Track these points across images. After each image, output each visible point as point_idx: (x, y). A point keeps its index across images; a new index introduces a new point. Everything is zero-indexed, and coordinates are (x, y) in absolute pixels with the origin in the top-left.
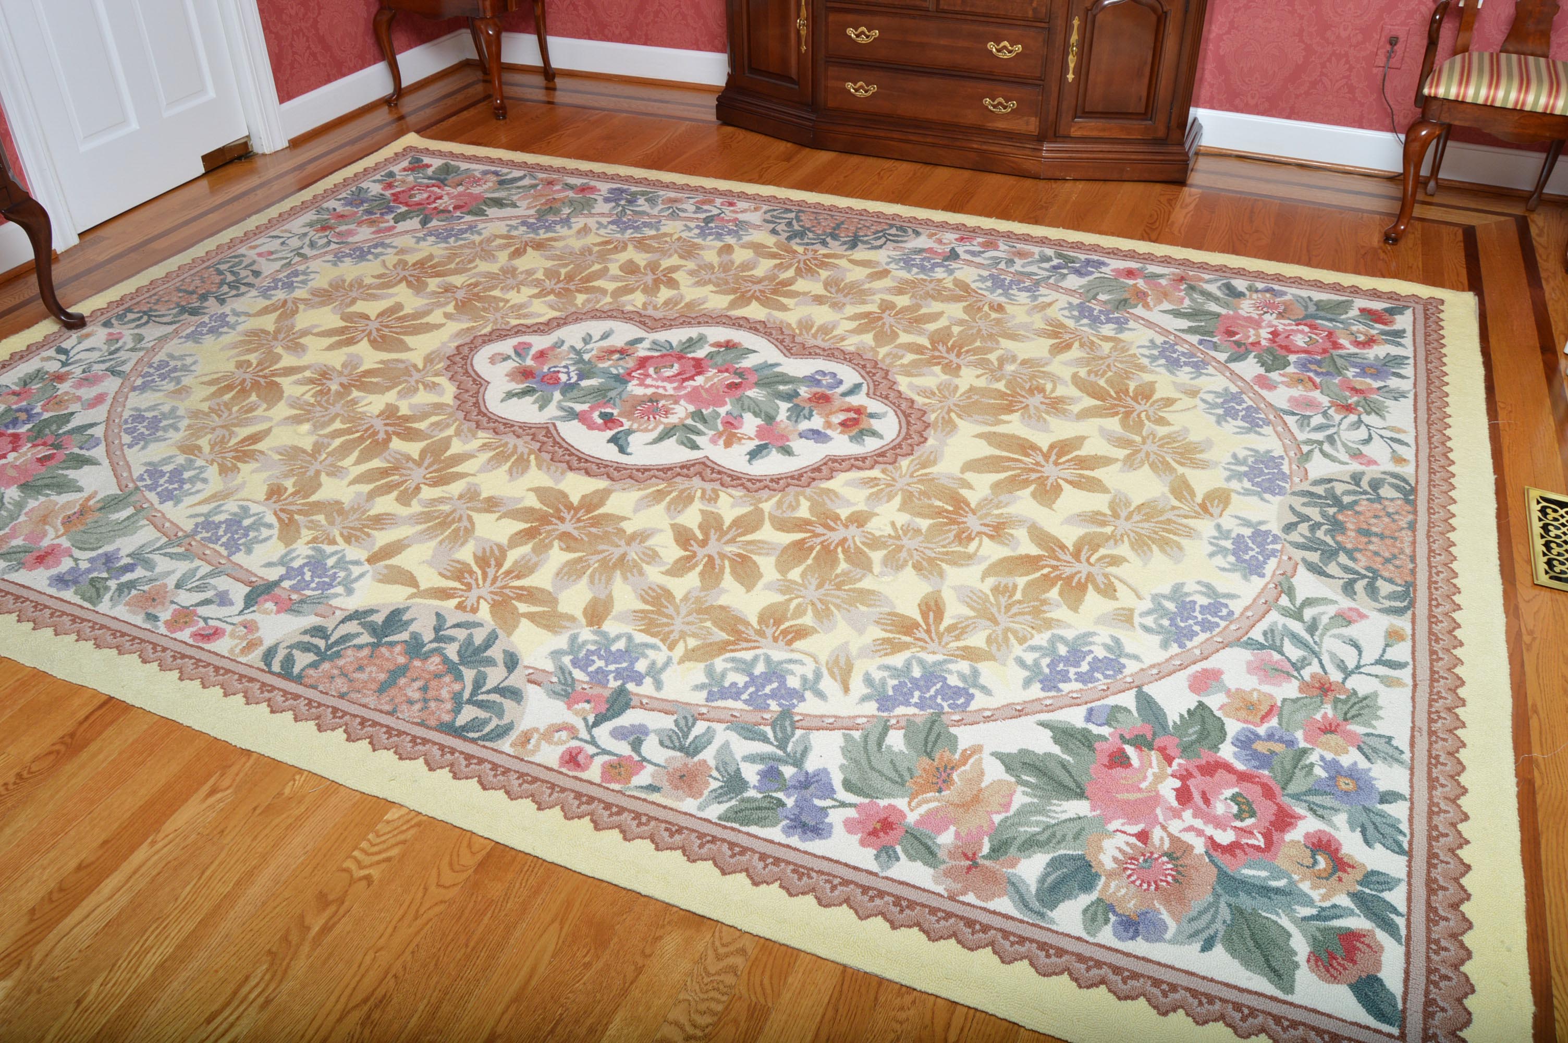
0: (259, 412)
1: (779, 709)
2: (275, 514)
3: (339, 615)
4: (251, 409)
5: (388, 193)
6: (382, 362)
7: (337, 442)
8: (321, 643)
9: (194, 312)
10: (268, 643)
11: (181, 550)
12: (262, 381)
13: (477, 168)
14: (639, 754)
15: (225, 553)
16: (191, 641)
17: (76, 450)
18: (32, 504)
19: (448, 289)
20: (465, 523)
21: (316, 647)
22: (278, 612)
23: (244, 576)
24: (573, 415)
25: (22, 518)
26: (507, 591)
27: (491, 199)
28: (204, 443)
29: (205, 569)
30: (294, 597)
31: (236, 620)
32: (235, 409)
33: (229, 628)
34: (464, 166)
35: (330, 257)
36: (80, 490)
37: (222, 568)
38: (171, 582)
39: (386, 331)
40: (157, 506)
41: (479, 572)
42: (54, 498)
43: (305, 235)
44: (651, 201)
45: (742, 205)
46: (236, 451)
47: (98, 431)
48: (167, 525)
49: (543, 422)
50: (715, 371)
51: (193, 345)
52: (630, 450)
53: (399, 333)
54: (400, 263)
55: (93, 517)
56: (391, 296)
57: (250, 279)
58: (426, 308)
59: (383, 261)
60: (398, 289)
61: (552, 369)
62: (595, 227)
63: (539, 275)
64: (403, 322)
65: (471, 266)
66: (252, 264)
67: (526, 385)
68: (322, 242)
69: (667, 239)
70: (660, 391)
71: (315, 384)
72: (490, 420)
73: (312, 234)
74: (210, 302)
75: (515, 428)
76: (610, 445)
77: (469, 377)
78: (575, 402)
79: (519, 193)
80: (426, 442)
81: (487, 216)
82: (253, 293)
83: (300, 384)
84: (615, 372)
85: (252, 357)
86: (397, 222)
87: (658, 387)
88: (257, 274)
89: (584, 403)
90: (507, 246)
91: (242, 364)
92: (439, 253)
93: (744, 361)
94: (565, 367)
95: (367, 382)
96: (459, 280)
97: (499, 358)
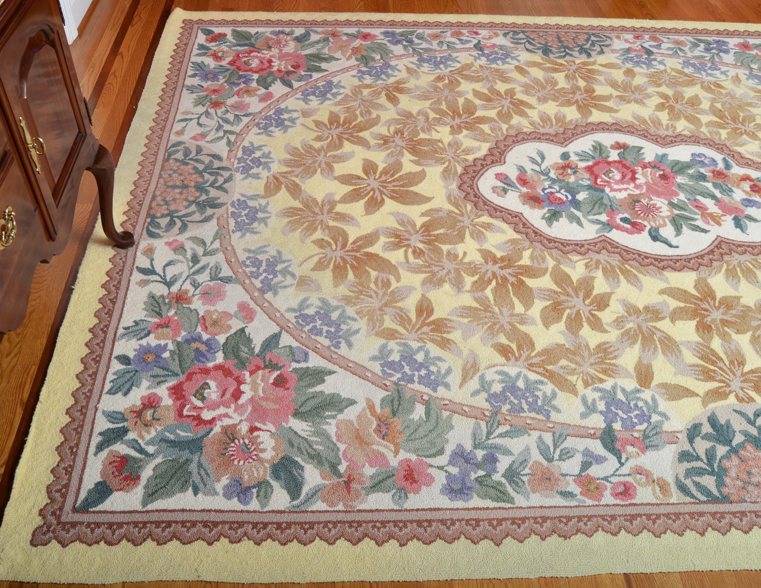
0: (394, 285)
2: (530, 370)
3: (683, 437)
4: (387, 284)
5: (224, 63)
6: (423, 215)
7: (488, 292)
8: (699, 464)
9: (214, 205)
10: (670, 479)
11: (507, 428)
12: (358, 254)
15: (540, 417)
16: (619, 502)
17: (294, 365)
18: (331, 428)
19: (386, 141)
20: (659, 334)
21: (701, 468)
22: (643, 452)
23: (582, 432)
24: (610, 226)
25: (342, 447)
26: (750, 376)
27: (310, 55)
28: (389, 323)
29: (548, 438)
30: (636, 435)
31: (625, 470)
32: (372, 286)
33: (630, 479)
35: (255, 130)
36: (352, 402)
37: (558, 431)
38: (536, 456)
39: (390, 187)
40: (434, 395)
41: (716, 369)
42: (340, 417)
43: (207, 113)
44: (420, 37)
45: (484, 33)
46: (424, 324)
47: (286, 340)
48: (465, 408)
49: (597, 236)
50: (640, 169)
51: (255, 237)
52: (674, 243)
53: (402, 186)
54: (318, 124)
55: (398, 423)
56: (351, 155)
57: (217, 164)
58: (392, 160)
59: (303, 125)
60: (348, 147)
61: (546, 192)
62: (414, 67)
63: (432, 115)
64: (392, 176)
65: (374, 116)
66: (199, 150)
67: (546, 209)
68: (230, 117)
69: (473, 68)
70: (629, 192)
71: (402, 247)
72: (562, 244)
73: (212, 111)
74: (213, 193)
75: (586, 246)
76: (658, 243)
77: (501, 212)
78: (595, 215)
79: (323, 48)
80: (548, 275)
81: (326, 71)
82: (238, 176)
83: (391, 250)
84: (585, 184)
85: (318, 234)
86: (267, 88)
87: (626, 189)
88: (218, 157)
89: (600, 214)
90: (377, 94)
91: (320, 243)
92: (336, 109)
93: (644, 156)
94: (550, 187)
95: (438, 235)
96: (381, 129)
97: (499, 190)
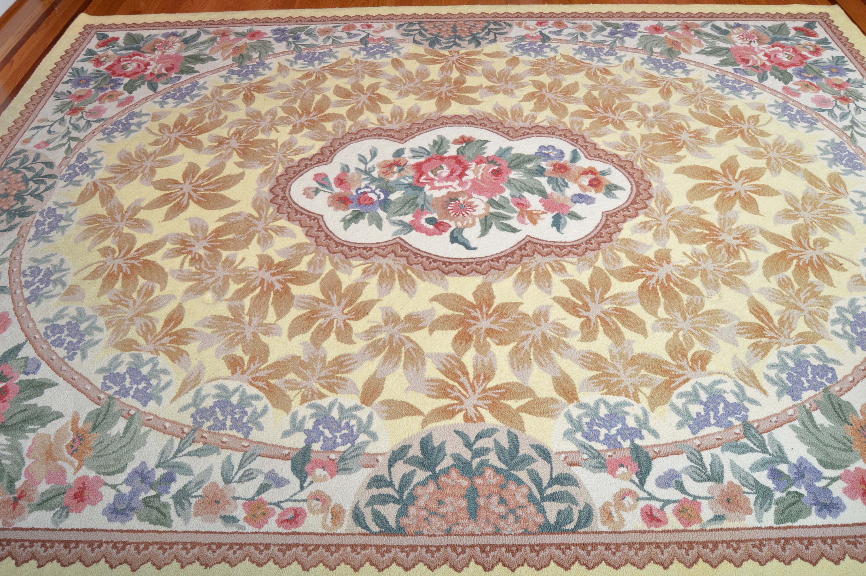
0: (157, 292)
1: (740, 423)
2: (251, 384)
3: (383, 461)
4: (149, 292)
5: (102, 68)
6: (221, 219)
7: (247, 302)
8: (390, 491)
9: (23, 213)
10: (348, 508)
11: (200, 445)
12: (136, 262)
13: (158, 33)
14: (689, 494)
15: (240, 435)
16: (282, 530)
17: (23, 377)
18: (26, 444)
19: (221, 142)
20: (409, 345)
21: (389, 496)
22: (332, 475)
23: (275, 452)
24: (409, 227)
25: (28, 462)
26: (490, 393)
27: (190, 57)
28: (132, 334)
29: (237, 458)
30: (333, 456)
31: (304, 495)
32: (135, 295)
33: (304, 506)
34: (145, 33)
35: (100, 135)
36: (59, 416)
37: (250, 451)
38: (216, 477)
39: (202, 191)
40: (142, 409)
41: (456, 384)
42: (41, 431)
43: (62, 120)
44: (309, 34)
45: (377, 25)
46: (167, 335)
47: (28, 351)
48: (167, 424)
49: (391, 238)
50: (474, 164)
51: (47, 245)
52: (472, 245)
53: (214, 190)
54: (163, 127)
55: (93, 439)
56: (180, 158)
57: (47, 171)
58: (218, 162)
59: (148, 129)
60: (181, 149)
61: (359, 192)
62: (287, 64)
63: (281, 113)
64: (209, 179)
65: (221, 117)
66: (37, 157)
67: (351, 210)
68: (82, 123)
69: (348, 63)
70: (451, 190)
71: (183, 253)
72: (350, 247)
73: (67, 118)
74: (29, 201)
75: (375, 250)
76: (456, 244)
77: (302, 214)
78: (400, 215)
79: (207, 48)
80: (318, 282)
81: (198, 72)
82: (61, 183)
83: (172, 257)
84: (406, 182)
85: (109, 242)
86: (130, 93)
87: (447, 187)
88: (50, 164)
89: (406, 214)
90: (236, 94)
91: (106, 252)
92: (186, 112)
93: (486, 150)
94: (367, 187)
95: (225, 240)
96: (222, 132)
97: (310, 192)
